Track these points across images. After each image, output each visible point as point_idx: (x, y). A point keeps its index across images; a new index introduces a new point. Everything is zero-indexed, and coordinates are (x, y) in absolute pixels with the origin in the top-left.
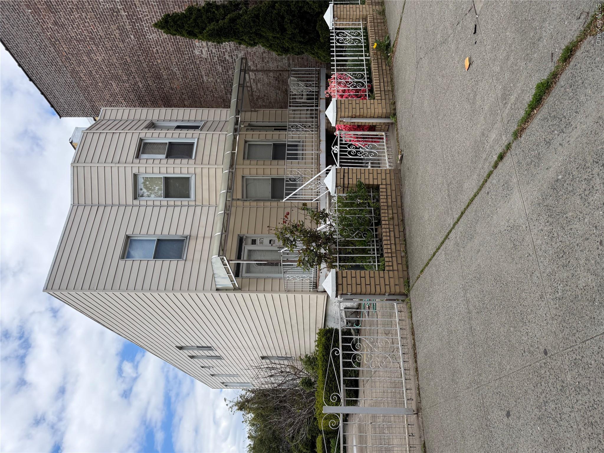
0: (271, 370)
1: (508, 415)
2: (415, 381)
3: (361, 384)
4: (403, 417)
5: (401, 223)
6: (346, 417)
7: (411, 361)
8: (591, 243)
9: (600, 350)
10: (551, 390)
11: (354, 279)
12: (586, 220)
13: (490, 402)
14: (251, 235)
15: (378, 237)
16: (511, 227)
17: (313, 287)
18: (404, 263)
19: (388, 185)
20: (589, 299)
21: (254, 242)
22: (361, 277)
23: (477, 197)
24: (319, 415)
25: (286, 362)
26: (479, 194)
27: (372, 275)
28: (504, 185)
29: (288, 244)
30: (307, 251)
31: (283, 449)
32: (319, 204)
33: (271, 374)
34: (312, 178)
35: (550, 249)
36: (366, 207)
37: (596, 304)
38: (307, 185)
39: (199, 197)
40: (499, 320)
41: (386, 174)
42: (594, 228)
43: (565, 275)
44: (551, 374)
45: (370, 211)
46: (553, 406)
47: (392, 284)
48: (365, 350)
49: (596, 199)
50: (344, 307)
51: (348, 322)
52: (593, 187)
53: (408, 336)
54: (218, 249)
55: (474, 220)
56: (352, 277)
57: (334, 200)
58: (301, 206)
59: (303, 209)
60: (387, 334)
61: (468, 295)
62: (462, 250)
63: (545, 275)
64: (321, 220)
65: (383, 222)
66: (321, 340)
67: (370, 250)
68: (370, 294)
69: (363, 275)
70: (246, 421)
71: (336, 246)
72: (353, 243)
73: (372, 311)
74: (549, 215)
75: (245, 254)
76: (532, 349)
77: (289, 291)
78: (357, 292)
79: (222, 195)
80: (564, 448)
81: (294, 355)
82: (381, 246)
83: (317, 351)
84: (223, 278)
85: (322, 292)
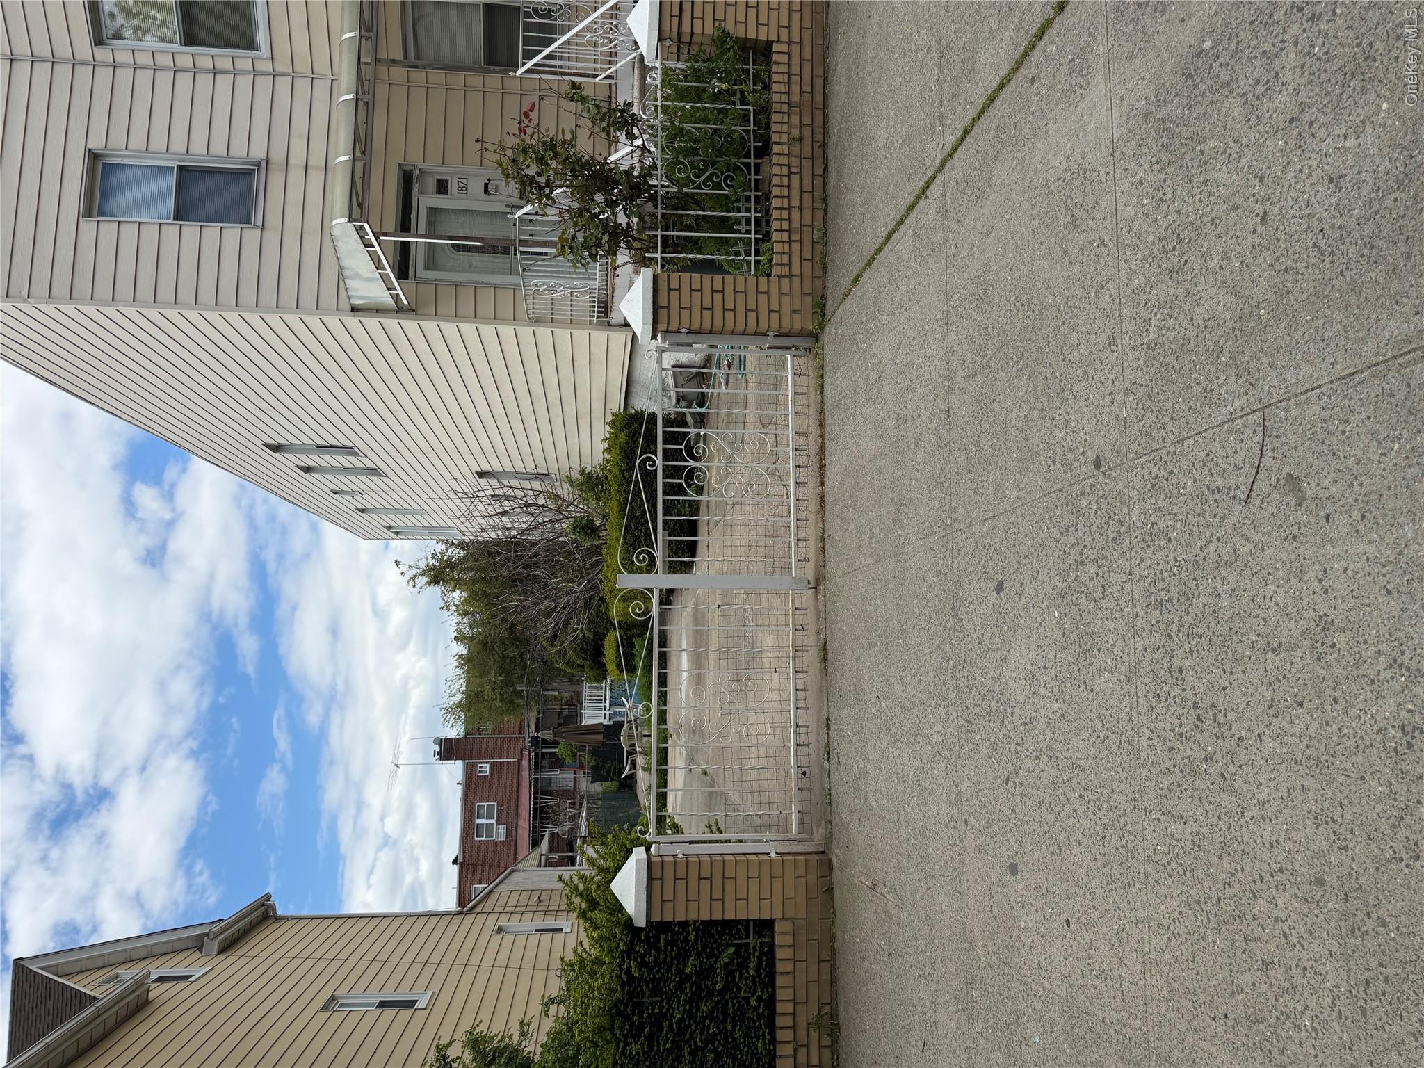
0: (501, 501)
1: (1000, 588)
2: (817, 524)
3: (702, 529)
4: (786, 594)
5: (818, 152)
6: (668, 596)
7: (812, 483)
8: (1241, 218)
9: (1209, 459)
10: (1094, 540)
11: (696, 295)
12: (1244, 160)
13: (967, 563)
14: (435, 167)
15: (760, 187)
16: (1073, 173)
17: (598, 312)
18: (818, 258)
19: (794, 46)
20: (1211, 349)
21: (442, 187)
22: (713, 291)
23: (1005, 90)
24: (611, 592)
25: (537, 485)
26: (1013, 82)
27: (740, 287)
28: (1073, 59)
29: (533, 194)
30: (581, 216)
31: (533, 660)
32: (614, 87)
33: (501, 510)
34: (596, 9)
35: (1150, 229)
36: (734, 103)
37: (1223, 359)
38: (582, 30)
39: (282, 48)
40: (1012, 395)
41: (791, 11)
42: (1257, 182)
43: (1172, 291)
44: (1100, 508)
45: (745, 115)
46: (1092, 570)
47: (786, 309)
48: (716, 460)
49: (1277, 107)
50: (672, 363)
51: (680, 398)
52: (1276, 76)
53: (811, 430)
54: (348, 202)
55: (990, 151)
56: (691, 290)
57: (654, 79)
58: (565, 88)
59: (572, 99)
60: (764, 425)
61: (953, 337)
62: (954, 226)
63: (1129, 291)
64: (618, 133)
65: (776, 149)
66: (616, 437)
67: (739, 223)
68: (733, 333)
69: (718, 286)
70: (448, 607)
71: (656, 207)
72: (697, 202)
73: (735, 372)
74: (1163, 146)
75: (420, 219)
76: (1070, 456)
77: (537, 321)
78: (703, 327)
79: (345, 45)
80: (1099, 650)
81: (553, 469)
82: (767, 212)
83: (608, 461)
84: (368, 280)
85: (621, 326)
